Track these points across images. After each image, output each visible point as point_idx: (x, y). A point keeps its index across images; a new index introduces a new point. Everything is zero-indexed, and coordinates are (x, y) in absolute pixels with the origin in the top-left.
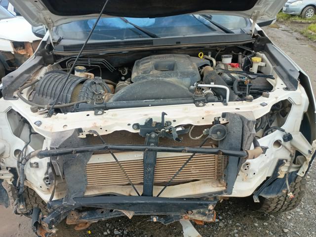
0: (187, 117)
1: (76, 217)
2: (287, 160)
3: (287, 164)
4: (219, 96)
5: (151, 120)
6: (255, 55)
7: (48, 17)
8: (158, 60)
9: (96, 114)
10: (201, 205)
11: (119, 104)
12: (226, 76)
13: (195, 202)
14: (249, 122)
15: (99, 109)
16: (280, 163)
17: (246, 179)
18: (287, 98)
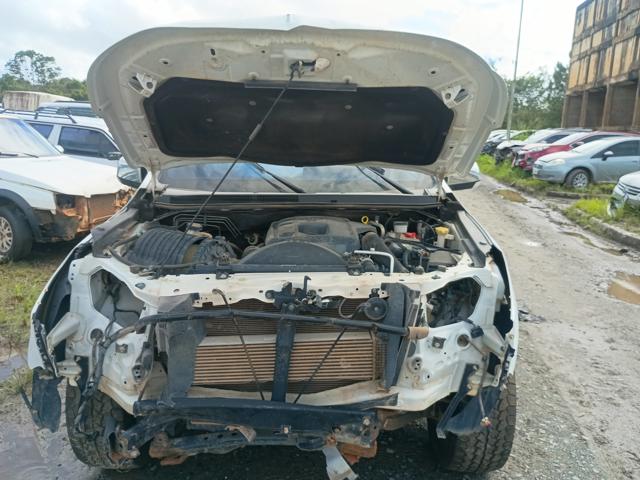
0: (337, 287)
1: (165, 445)
2: (478, 367)
3: (479, 373)
4: (381, 265)
5: (290, 284)
6: (442, 225)
7: (154, 156)
8: (304, 222)
9: (218, 278)
10: (353, 416)
11: (249, 266)
12: (396, 246)
13: (344, 412)
14: (412, 291)
15: (223, 271)
16: (469, 370)
17: (416, 385)
18: (471, 276)
